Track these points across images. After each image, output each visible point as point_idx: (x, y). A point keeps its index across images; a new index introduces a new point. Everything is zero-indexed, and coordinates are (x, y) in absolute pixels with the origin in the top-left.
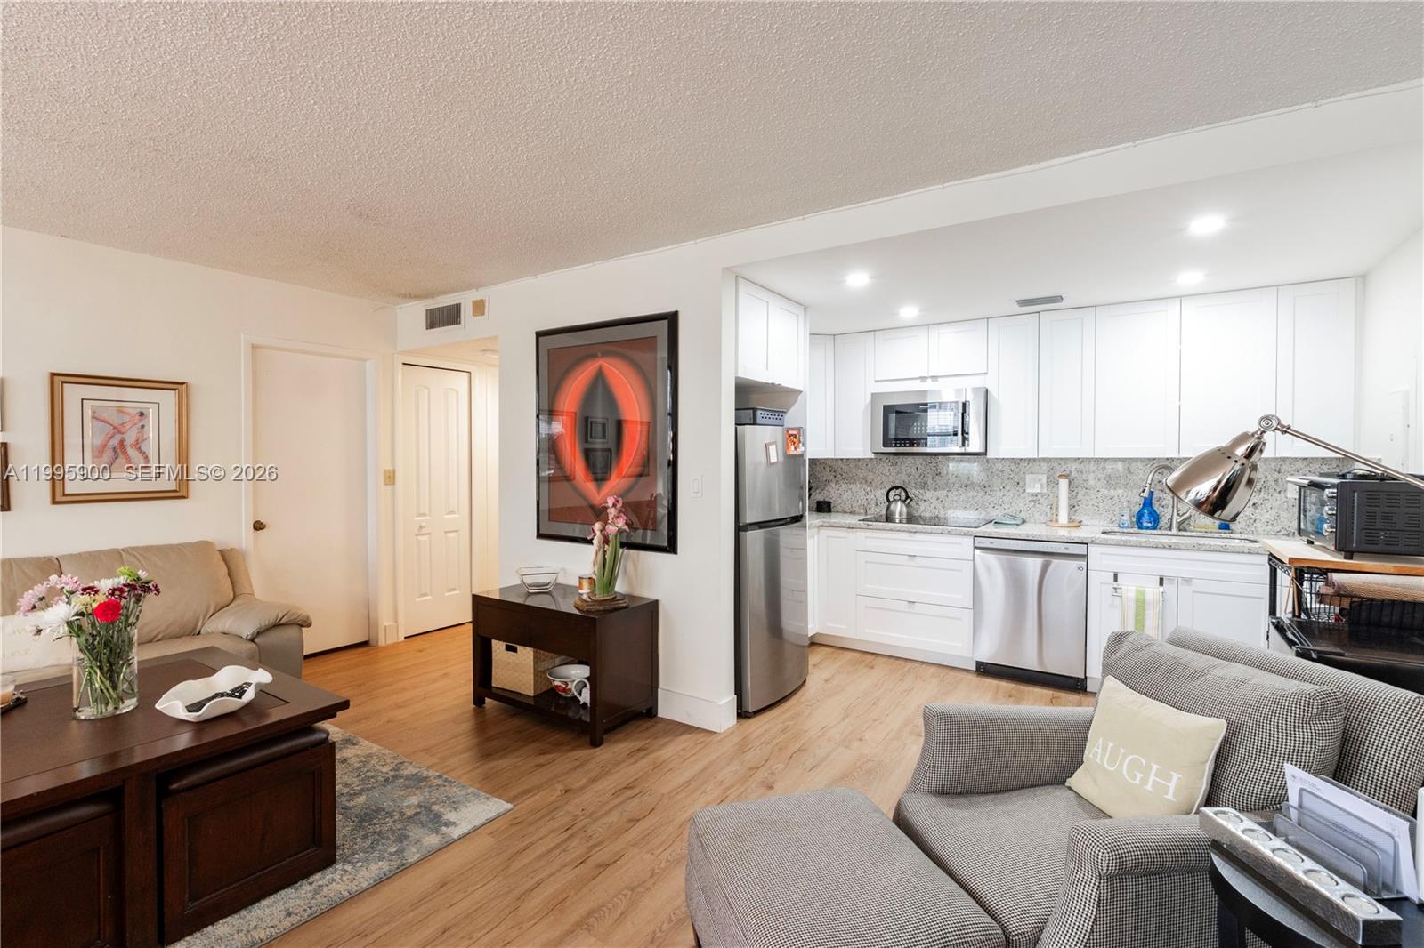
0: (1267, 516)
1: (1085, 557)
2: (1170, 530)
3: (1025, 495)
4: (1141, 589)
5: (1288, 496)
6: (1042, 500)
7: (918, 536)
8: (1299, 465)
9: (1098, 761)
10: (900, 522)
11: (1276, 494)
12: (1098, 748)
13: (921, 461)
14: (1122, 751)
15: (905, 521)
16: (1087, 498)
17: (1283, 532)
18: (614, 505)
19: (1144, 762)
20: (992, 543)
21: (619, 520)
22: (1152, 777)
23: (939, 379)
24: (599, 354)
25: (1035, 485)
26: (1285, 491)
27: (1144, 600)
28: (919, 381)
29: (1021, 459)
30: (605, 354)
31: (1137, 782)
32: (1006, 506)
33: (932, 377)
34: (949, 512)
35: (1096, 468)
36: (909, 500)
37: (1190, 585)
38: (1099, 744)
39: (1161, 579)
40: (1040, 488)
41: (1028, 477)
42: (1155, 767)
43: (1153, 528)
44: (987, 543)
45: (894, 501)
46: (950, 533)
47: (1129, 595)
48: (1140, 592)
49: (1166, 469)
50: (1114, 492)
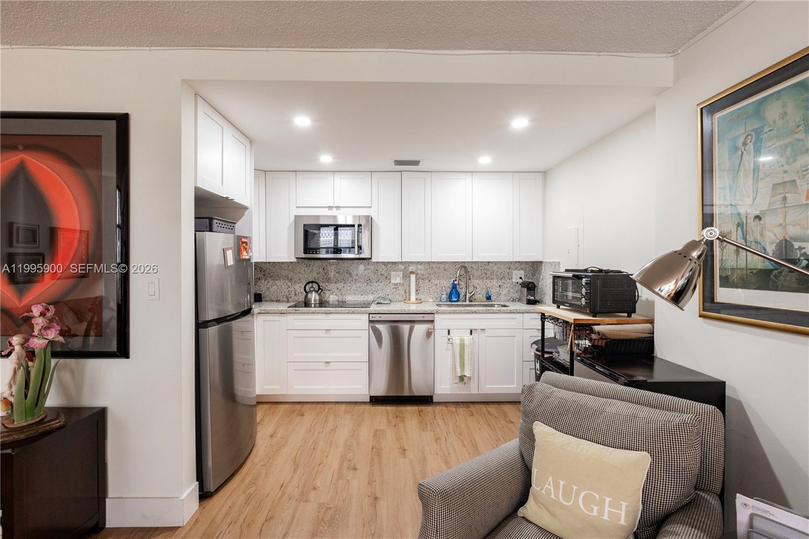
0: (505, 291)
1: (432, 321)
2: (465, 302)
3: (391, 284)
4: (462, 338)
5: (513, 281)
6: (400, 287)
7: (332, 316)
8: (517, 265)
9: (553, 496)
10: (315, 307)
11: (508, 280)
12: (549, 484)
13: (326, 263)
14: (575, 488)
15: (318, 305)
16: (424, 285)
17: (511, 299)
18: (42, 314)
19: (597, 496)
20: (380, 317)
21: (49, 332)
22: (607, 509)
23: (341, 209)
24: (21, 147)
25: (397, 278)
26: (512, 278)
27: (464, 343)
28: (328, 209)
29: (388, 262)
30: (28, 148)
31: (595, 513)
32: (380, 292)
33: (336, 207)
34: (345, 297)
35: (428, 267)
36: (320, 290)
37: (484, 333)
38: (550, 481)
39: (471, 331)
40: (398, 280)
41: (392, 273)
42: (608, 500)
43: (458, 301)
44: (377, 318)
45: (311, 291)
46: (353, 313)
47: (456, 340)
48: (462, 340)
49: (464, 268)
50: (437, 282)
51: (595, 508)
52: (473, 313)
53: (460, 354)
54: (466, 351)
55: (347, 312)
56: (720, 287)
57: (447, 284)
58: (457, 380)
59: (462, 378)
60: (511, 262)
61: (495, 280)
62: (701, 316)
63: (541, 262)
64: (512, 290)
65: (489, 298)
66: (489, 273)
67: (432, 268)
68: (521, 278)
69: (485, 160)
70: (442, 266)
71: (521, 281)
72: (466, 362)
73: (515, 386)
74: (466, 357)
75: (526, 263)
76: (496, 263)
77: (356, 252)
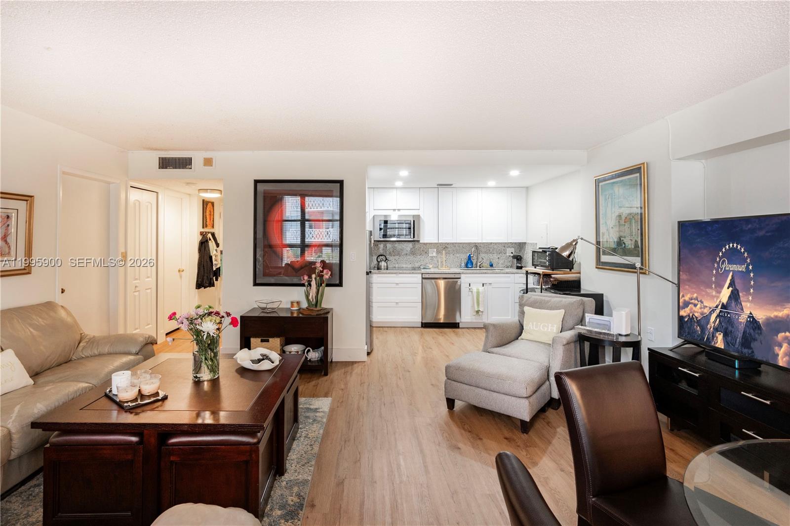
0: (502, 261)
1: (460, 278)
2: (477, 268)
3: (429, 257)
5: (507, 255)
6: (434, 259)
7: (400, 275)
8: (510, 245)
10: (384, 270)
11: (504, 254)
14: (539, 324)
17: (506, 266)
19: (547, 325)
20: (429, 276)
22: (550, 328)
26: (506, 253)
27: (479, 291)
28: (393, 211)
29: (427, 243)
30: (305, 195)
32: (422, 262)
33: (400, 209)
35: (453, 246)
36: (387, 260)
37: (491, 285)
39: (483, 284)
40: (434, 254)
41: (430, 250)
43: (472, 267)
44: (427, 276)
45: (381, 261)
46: (413, 273)
47: (475, 290)
48: (478, 289)
49: (476, 246)
50: (458, 255)
51: (546, 329)
53: (477, 298)
54: (480, 296)
55: (409, 272)
56: (602, 255)
57: (464, 257)
58: (475, 314)
59: (478, 312)
60: (506, 243)
61: (496, 255)
62: (596, 268)
63: (525, 243)
64: (506, 261)
65: (492, 266)
66: (491, 250)
67: (455, 246)
68: (512, 253)
69: (491, 183)
70: (461, 246)
71: (512, 255)
72: (480, 302)
73: (510, 317)
74: (480, 299)
75: (515, 243)
76: (496, 243)
77: (412, 237)
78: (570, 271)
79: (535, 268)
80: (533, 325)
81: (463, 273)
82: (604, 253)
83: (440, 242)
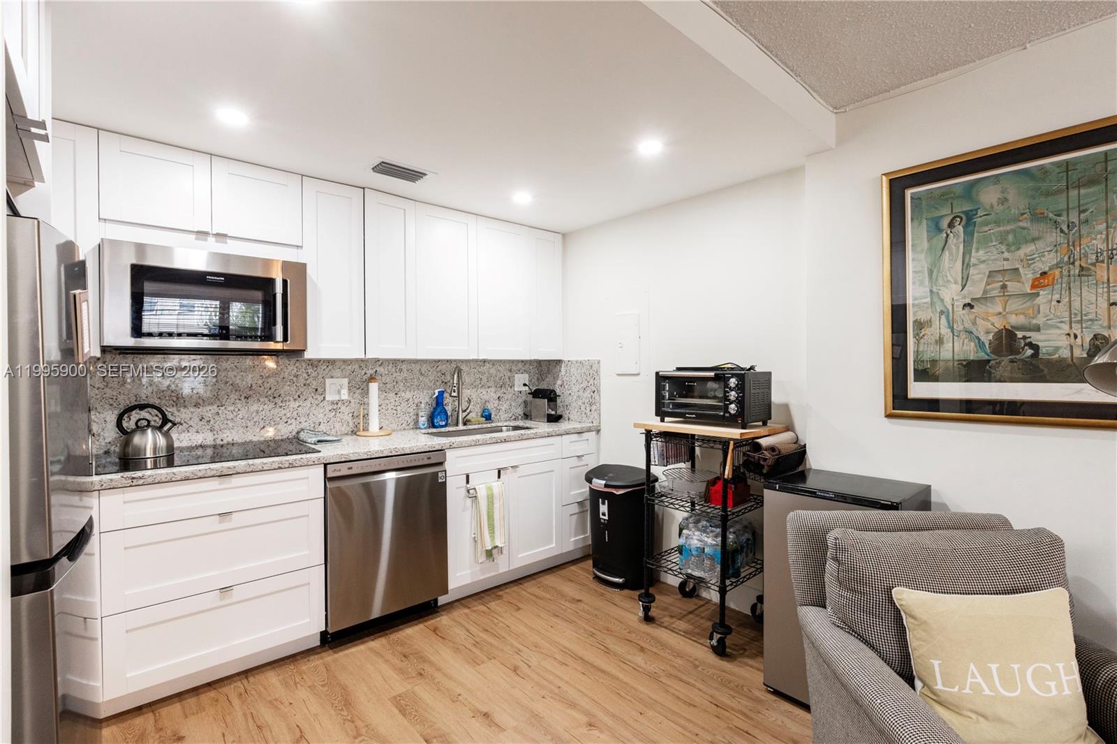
0: (505, 406)
1: (442, 464)
2: (457, 425)
3: (325, 403)
4: (489, 485)
5: (516, 389)
6: (343, 408)
7: (236, 481)
8: (520, 366)
9: (987, 692)
11: (509, 388)
12: (973, 676)
14: (1016, 667)
16: (387, 402)
17: (513, 417)
19: (1048, 667)
22: (1064, 679)
23: (229, 241)
25: (337, 389)
26: (514, 385)
27: (493, 494)
28: (193, 236)
29: (319, 361)
31: (1054, 692)
32: (303, 419)
33: (218, 235)
34: (221, 436)
35: (393, 370)
36: (169, 425)
37: (516, 472)
38: (972, 671)
39: (499, 472)
40: (345, 395)
41: (328, 381)
42: (1061, 666)
43: (446, 425)
44: (343, 469)
45: (139, 428)
46: (291, 466)
47: (482, 493)
48: (490, 489)
49: (457, 367)
50: (408, 395)
51: (1052, 684)
52: (502, 442)
53: (488, 512)
54: (495, 506)
55: (276, 466)
56: (915, 381)
57: (424, 399)
58: (482, 558)
59: (489, 554)
60: (513, 361)
61: (493, 389)
62: (889, 416)
63: (559, 362)
64: (513, 404)
65: (488, 418)
66: (485, 380)
67: (401, 370)
68: (525, 385)
69: (522, 198)
70: (416, 368)
71: (525, 389)
72: (497, 524)
73: (554, 545)
74: (497, 516)
75: (531, 362)
77: (279, 336)
78: (765, 424)
79: (662, 420)
80: (987, 675)
81: (450, 447)
82: (924, 375)
83: (369, 356)
